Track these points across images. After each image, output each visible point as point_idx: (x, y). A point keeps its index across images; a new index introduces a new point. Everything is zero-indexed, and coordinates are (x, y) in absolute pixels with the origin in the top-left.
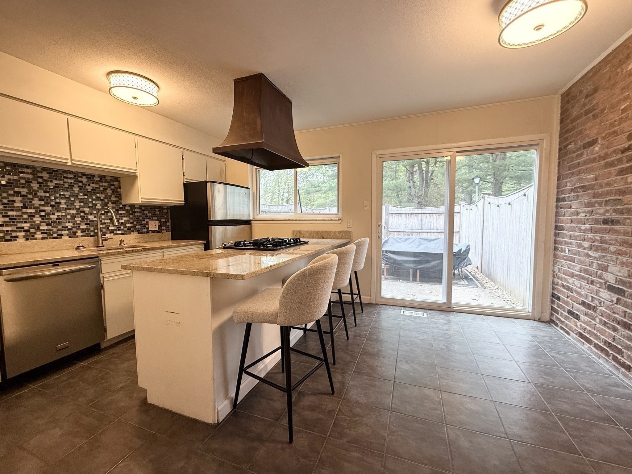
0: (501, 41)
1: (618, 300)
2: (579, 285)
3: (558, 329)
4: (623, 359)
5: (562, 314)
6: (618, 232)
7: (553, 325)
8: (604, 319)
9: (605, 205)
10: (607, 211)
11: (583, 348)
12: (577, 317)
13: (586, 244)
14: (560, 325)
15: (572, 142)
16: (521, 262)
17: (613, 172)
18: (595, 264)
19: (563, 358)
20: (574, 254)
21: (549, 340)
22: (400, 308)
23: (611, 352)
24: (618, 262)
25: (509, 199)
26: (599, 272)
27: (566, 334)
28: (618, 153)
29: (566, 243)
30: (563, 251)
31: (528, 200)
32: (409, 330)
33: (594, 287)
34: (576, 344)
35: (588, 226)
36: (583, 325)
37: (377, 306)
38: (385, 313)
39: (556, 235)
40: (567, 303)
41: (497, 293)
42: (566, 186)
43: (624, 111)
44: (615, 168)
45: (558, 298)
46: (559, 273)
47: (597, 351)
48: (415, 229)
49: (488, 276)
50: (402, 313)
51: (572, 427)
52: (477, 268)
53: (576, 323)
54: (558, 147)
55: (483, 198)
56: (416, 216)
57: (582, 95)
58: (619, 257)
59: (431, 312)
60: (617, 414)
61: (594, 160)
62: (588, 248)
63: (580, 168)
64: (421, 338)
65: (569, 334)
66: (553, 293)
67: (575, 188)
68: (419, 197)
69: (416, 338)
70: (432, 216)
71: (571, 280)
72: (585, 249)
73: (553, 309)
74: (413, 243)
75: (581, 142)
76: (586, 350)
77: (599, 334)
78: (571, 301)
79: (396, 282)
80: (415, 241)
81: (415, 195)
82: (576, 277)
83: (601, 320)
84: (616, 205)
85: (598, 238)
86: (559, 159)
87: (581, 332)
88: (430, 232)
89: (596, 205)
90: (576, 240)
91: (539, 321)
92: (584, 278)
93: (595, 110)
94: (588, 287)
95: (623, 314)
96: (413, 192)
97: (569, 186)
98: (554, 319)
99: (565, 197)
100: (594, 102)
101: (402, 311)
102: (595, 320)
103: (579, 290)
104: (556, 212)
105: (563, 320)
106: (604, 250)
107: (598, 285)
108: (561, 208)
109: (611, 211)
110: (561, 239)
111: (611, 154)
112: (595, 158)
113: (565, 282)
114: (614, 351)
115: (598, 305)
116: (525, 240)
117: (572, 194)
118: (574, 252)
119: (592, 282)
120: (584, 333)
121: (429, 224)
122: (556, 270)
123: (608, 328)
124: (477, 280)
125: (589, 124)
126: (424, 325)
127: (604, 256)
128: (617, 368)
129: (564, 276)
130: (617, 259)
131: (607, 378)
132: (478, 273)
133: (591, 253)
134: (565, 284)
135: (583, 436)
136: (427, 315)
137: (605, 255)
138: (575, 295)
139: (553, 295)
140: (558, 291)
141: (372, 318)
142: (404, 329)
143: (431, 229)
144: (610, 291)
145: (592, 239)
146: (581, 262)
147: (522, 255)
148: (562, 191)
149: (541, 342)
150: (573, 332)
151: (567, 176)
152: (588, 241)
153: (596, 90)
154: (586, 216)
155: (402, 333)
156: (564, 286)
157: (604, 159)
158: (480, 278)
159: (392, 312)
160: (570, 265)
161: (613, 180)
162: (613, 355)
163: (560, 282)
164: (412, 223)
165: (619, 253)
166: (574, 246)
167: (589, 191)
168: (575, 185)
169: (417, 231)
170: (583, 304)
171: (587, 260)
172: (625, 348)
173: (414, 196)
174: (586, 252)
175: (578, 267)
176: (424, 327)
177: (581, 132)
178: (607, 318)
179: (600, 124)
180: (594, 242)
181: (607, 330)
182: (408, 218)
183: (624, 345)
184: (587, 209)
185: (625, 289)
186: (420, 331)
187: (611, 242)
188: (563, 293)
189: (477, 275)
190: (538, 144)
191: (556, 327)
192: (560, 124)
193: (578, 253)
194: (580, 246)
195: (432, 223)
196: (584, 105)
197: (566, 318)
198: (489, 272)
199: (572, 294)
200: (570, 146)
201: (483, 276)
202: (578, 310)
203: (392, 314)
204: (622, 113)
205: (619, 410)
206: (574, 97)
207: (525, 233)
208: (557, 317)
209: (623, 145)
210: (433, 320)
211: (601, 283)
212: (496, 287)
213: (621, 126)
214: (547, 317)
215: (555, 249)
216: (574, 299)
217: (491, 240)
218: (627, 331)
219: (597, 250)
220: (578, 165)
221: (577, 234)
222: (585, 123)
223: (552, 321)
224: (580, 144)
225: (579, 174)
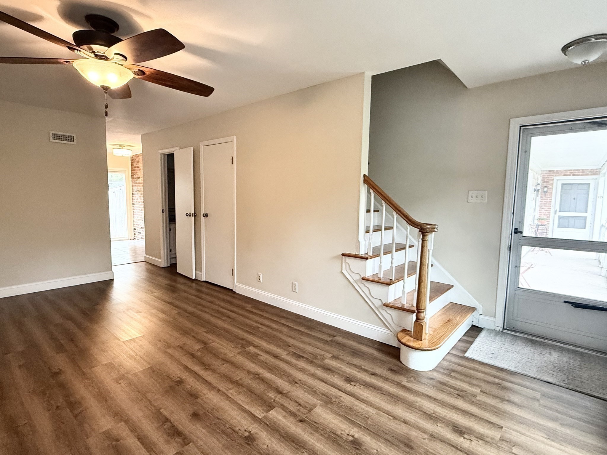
5: (137, 234)
15: (134, 175)
27: (138, 240)
36: (142, 235)
40: (138, 230)
42: (134, 189)
54: (131, 175)
61: (140, 183)
66: (134, 228)
67: (136, 191)
71: (138, 221)
73: (134, 234)
86: (132, 179)
99: (134, 193)
108: (134, 197)
117: (136, 193)
120: (142, 237)
122: (134, 219)
148: (133, 191)
150: (140, 238)
151: (134, 186)
156: (136, 224)
170: (142, 228)
177: (136, 173)
184: (140, 198)
193: (139, 212)
194: (139, 210)
196: (136, 164)
206: (134, 160)
220: (137, 183)
221: (138, 206)
222: (137, 170)
223: (135, 239)
224: (137, 176)
225: (137, 186)
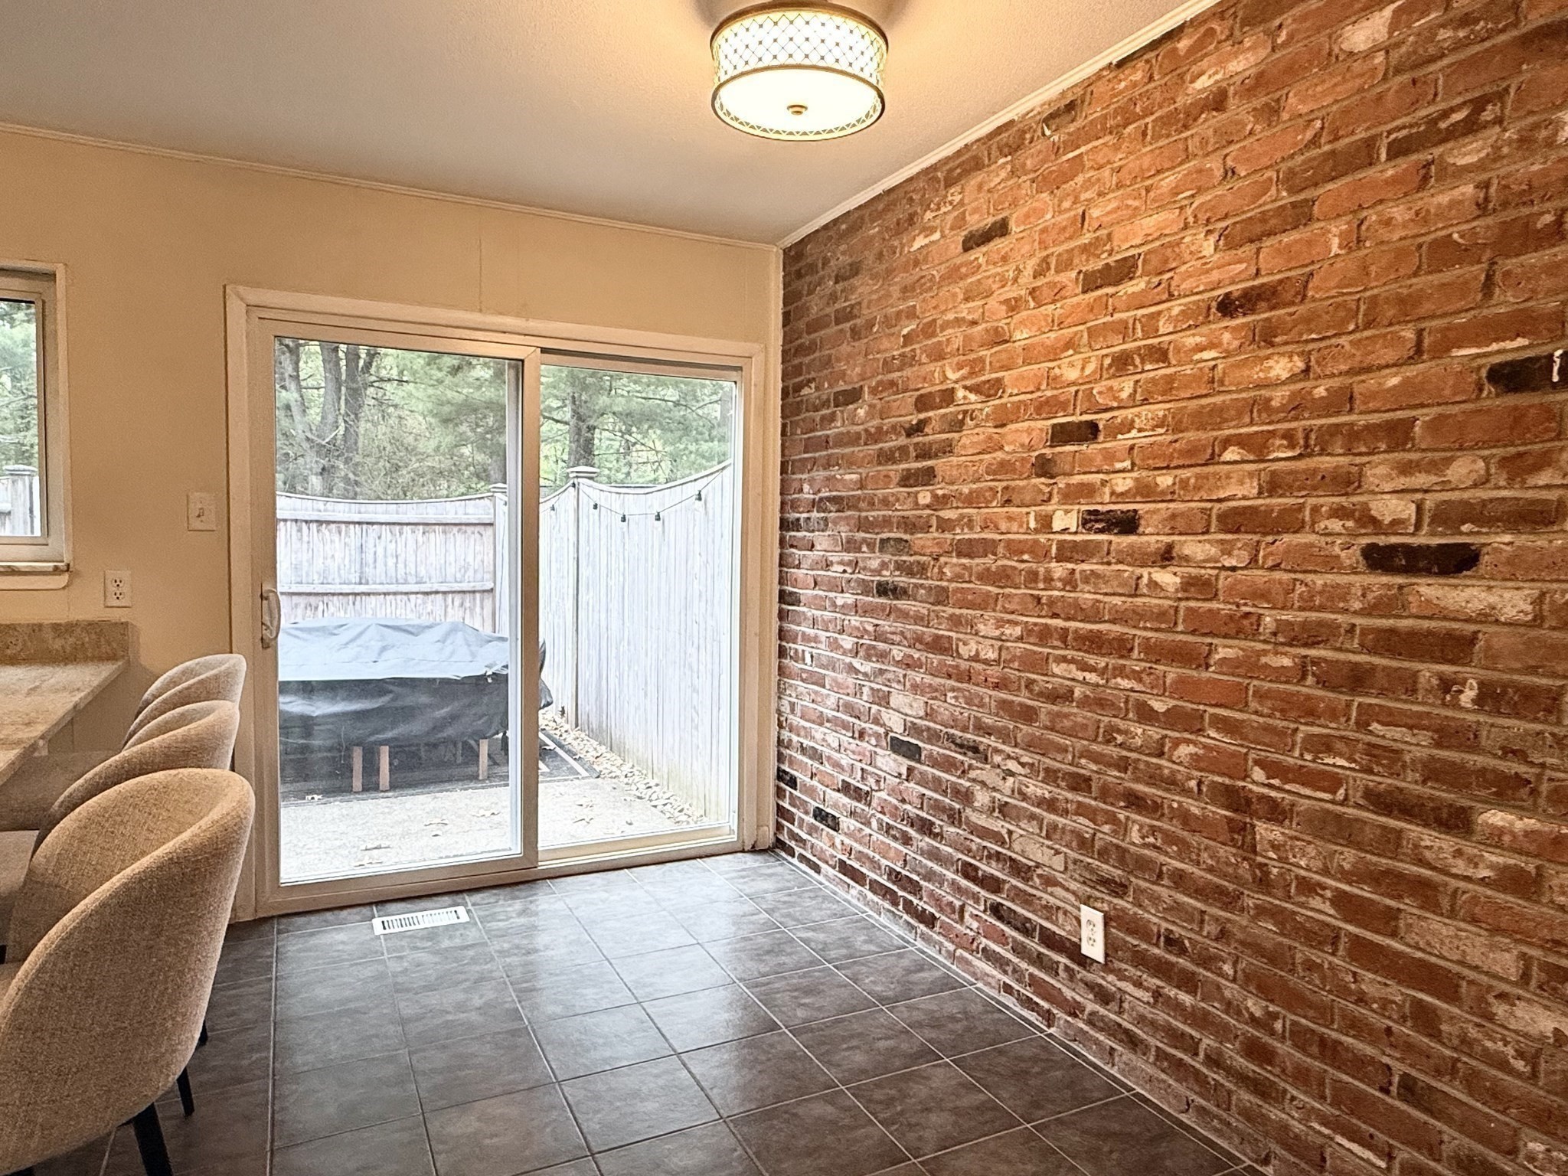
0: (717, 106)
1: (910, 770)
2: (835, 745)
3: (795, 861)
4: (921, 903)
5: (802, 820)
6: (904, 615)
7: (783, 854)
8: (886, 819)
9: (881, 551)
10: (884, 565)
11: (848, 897)
12: (835, 825)
13: (848, 642)
14: (798, 850)
15: (809, 381)
16: (695, 690)
17: (892, 474)
18: (866, 690)
19: (821, 936)
20: (822, 666)
21: (786, 899)
22: (365, 911)
23: (900, 893)
24: (908, 684)
25: (656, 502)
26: (875, 708)
27: (812, 872)
28: (899, 434)
29: (806, 638)
30: (798, 658)
31: (706, 513)
32: (429, 988)
33: (865, 744)
34: (835, 893)
35: (848, 598)
36: (847, 841)
37: (266, 927)
38: (309, 950)
39: (782, 615)
40: (811, 791)
41: (634, 787)
42: (801, 490)
43: (908, 339)
44: (895, 467)
45: (793, 783)
46: (791, 717)
47: (876, 899)
48: (337, 581)
49: (598, 734)
50: (378, 929)
51: (881, 1102)
52: (563, 712)
53: (831, 838)
54: (780, 385)
55: (574, 485)
56: (340, 533)
57: (828, 270)
58: (909, 672)
59: (477, 897)
60: (933, 1034)
61: (854, 440)
62: (851, 651)
63: (830, 451)
64: (477, 1002)
65: (817, 869)
66: (779, 769)
67: (821, 499)
68: (322, 450)
69: (460, 1007)
70: (401, 533)
71: (818, 732)
72: (844, 653)
73: (781, 811)
74: (359, 642)
75: (831, 386)
76: (855, 901)
77: (877, 857)
78: (820, 786)
79: (297, 805)
80: (364, 638)
81: (308, 439)
82: (828, 725)
83: (880, 822)
84: (900, 552)
85: (870, 628)
86: (783, 417)
87: (844, 858)
88: (395, 594)
89: (864, 548)
90: (827, 631)
91: (754, 850)
92: (845, 726)
93: (856, 317)
94: (853, 747)
95: (917, 802)
96: (300, 427)
97: (808, 494)
98: (784, 837)
99: (798, 520)
100: (854, 298)
101: (377, 922)
102: (868, 824)
103: (835, 755)
104: (781, 556)
105: (805, 836)
106: (883, 656)
107: (873, 741)
108: (792, 546)
109: (892, 567)
110: (793, 627)
111: (887, 432)
112: (858, 434)
113: (806, 737)
114: (904, 889)
115: (875, 787)
116: (702, 626)
117: (815, 514)
118: (824, 661)
119: (862, 734)
120: (849, 862)
121: (391, 562)
122: (786, 708)
123: (895, 838)
124: (569, 752)
125: (845, 348)
126: (471, 953)
127: (882, 672)
128: (913, 928)
129: (803, 723)
130: (905, 676)
131: (900, 956)
132: (567, 727)
133: (856, 663)
134: (806, 743)
135: (902, 1113)
136: (468, 911)
137: (884, 667)
138: (827, 768)
139: (781, 775)
140: (792, 762)
141: (266, 985)
142: (408, 990)
143: (397, 583)
144: (895, 752)
145: (858, 629)
146: (838, 686)
147: (695, 669)
148: (792, 501)
149: (773, 910)
150: (827, 862)
151: (803, 466)
152: (850, 635)
153: (855, 270)
154: (845, 571)
155: (408, 1009)
156: (803, 749)
157: (876, 442)
158: (575, 743)
159: (341, 936)
160: (816, 693)
161: (893, 494)
162: (905, 899)
163: (795, 738)
164: (325, 558)
165: (909, 664)
166: (823, 646)
167: (849, 513)
168: (819, 491)
169: (346, 589)
170: (846, 789)
171: (850, 681)
172: (924, 878)
173: (306, 445)
174: (848, 660)
175: (832, 701)
176: (474, 960)
177: (827, 362)
178: (893, 816)
179: (866, 355)
180: (862, 637)
181: (893, 844)
182: (305, 538)
183: (923, 871)
184: (847, 557)
185: (921, 744)
186: (466, 980)
187: (894, 637)
188: (802, 767)
189: (565, 735)
190: (741, 368)
191: (789, 858)
192: (784, 326)
193: (832, 665)
194: (834, 645)
195: (401, 559)
196: (833, 297)
197: (812, 830)
198: (601, 723)
199: (821, 768)
200: (805, 391)
201: (583, 735)
202: (835, 806)
203: (343, 943)
204: (905, 345)
205: (936, 1023)
206: (812, 268)
207: (703, 604)
208: (790, 831)
209: (909, 418)
210: (494, 925)
211: (878, 736)
212: (626, 769)
213: (904, 373)
214: (768, 836)
215: (782, 653)
216: (827, 780)
217: (603, 624)
218: (927, 839)
219: (868, 658)
220: (826, 443)
221: (828, 615)
222: (836, 343)
223: (780, 844)
224: (828, 391)
225: (827, 466)
